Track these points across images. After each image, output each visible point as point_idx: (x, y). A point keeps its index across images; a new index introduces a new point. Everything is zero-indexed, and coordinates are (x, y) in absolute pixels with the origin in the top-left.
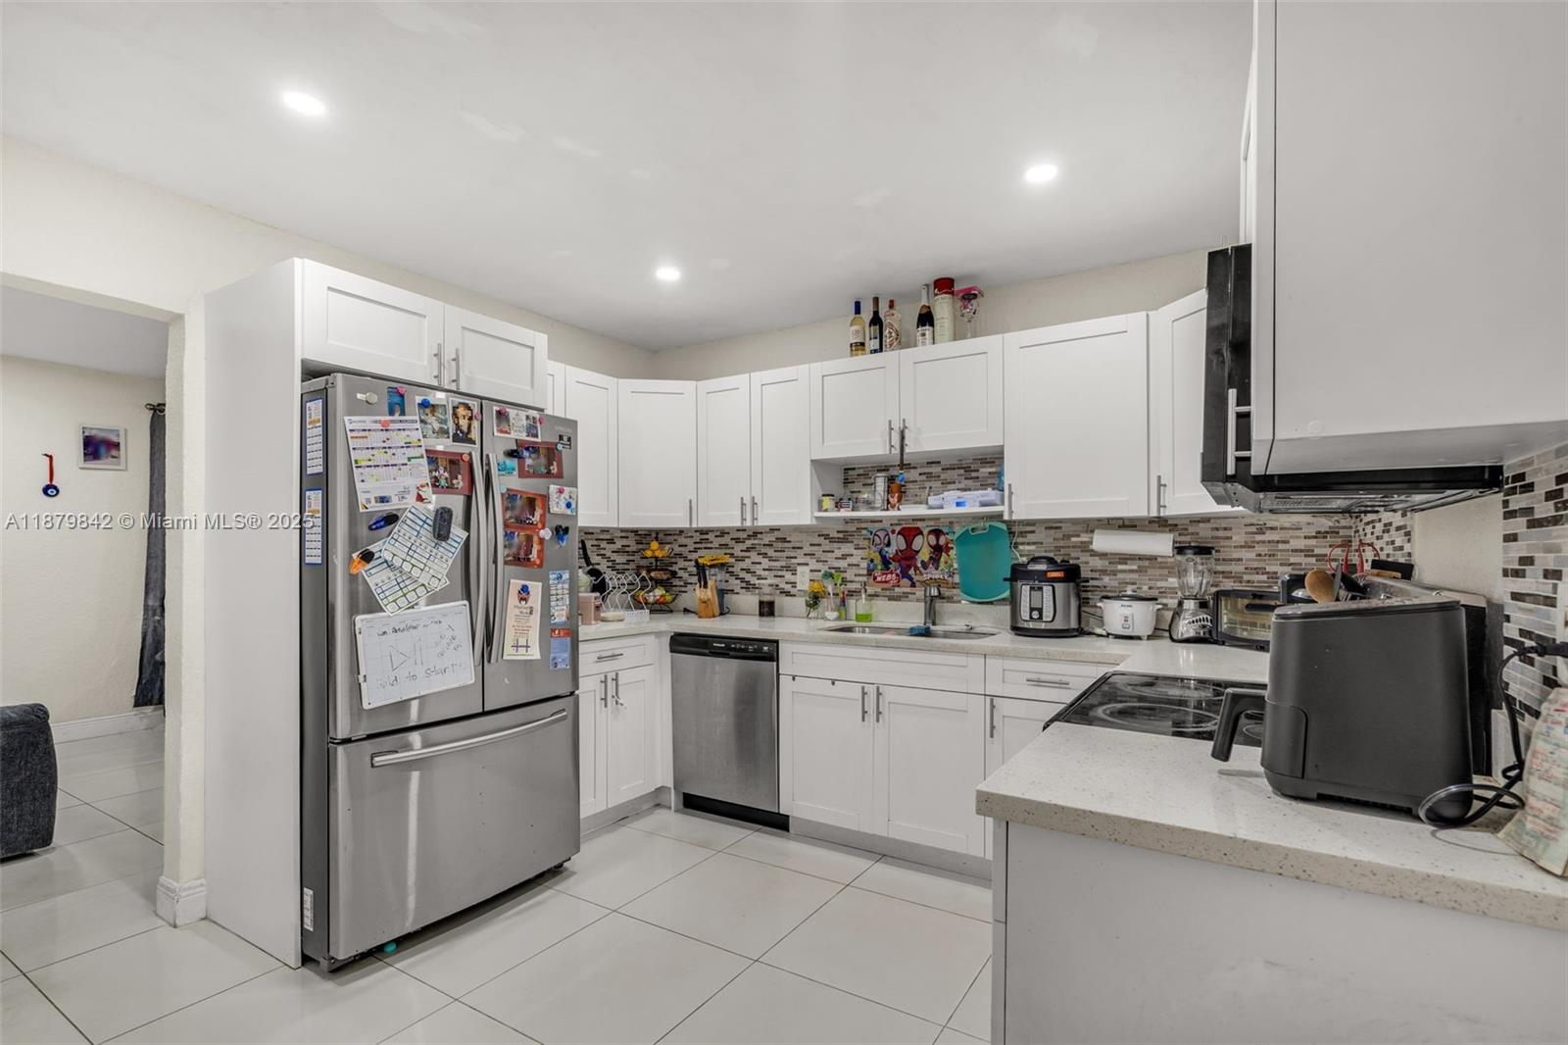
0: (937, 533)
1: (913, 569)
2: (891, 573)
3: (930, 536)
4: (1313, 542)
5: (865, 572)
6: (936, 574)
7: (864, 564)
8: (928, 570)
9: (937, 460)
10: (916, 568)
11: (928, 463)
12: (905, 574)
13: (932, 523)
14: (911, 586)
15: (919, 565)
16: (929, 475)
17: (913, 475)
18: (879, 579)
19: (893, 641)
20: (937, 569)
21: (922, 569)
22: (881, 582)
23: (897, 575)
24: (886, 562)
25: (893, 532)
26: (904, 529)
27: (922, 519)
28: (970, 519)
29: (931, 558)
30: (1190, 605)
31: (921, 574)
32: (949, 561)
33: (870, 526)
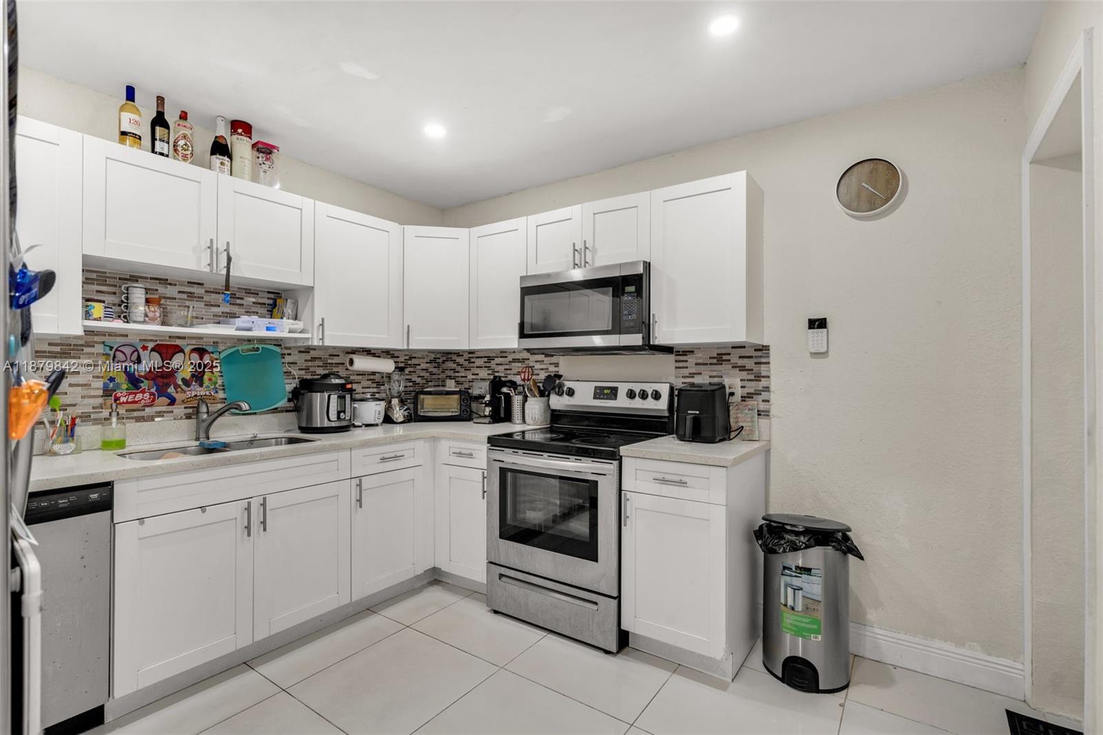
0: (201, 352)
1: (172, 387)
2: (143, 392)
3: (192, 355)
4: (428, 365)
5: (101, 393)
6: (201, 392)
7: (99, 384)
8: (192, 387)
9: (202, 282)
10: (177, 386)
11: (188, 282)
12: (162, 392)
13: (194, 342)
14: (169, 405)
15: (180, 383)
16: (191, 295)
17: (171, 291)
18: (123, 399)
19: (278, 452)
20: (201, 385)
21: (183, 387)
22: (127, 402)
23: (152, 394)
24: (134, 381)
25: (145, 348)
26: (157, 345)
27: (182, 338)
28: (235, 341)
29: (193, 376)
30: (395, 401)
31: (185, 392)
32: (213, 379)
33: (107, 339)
